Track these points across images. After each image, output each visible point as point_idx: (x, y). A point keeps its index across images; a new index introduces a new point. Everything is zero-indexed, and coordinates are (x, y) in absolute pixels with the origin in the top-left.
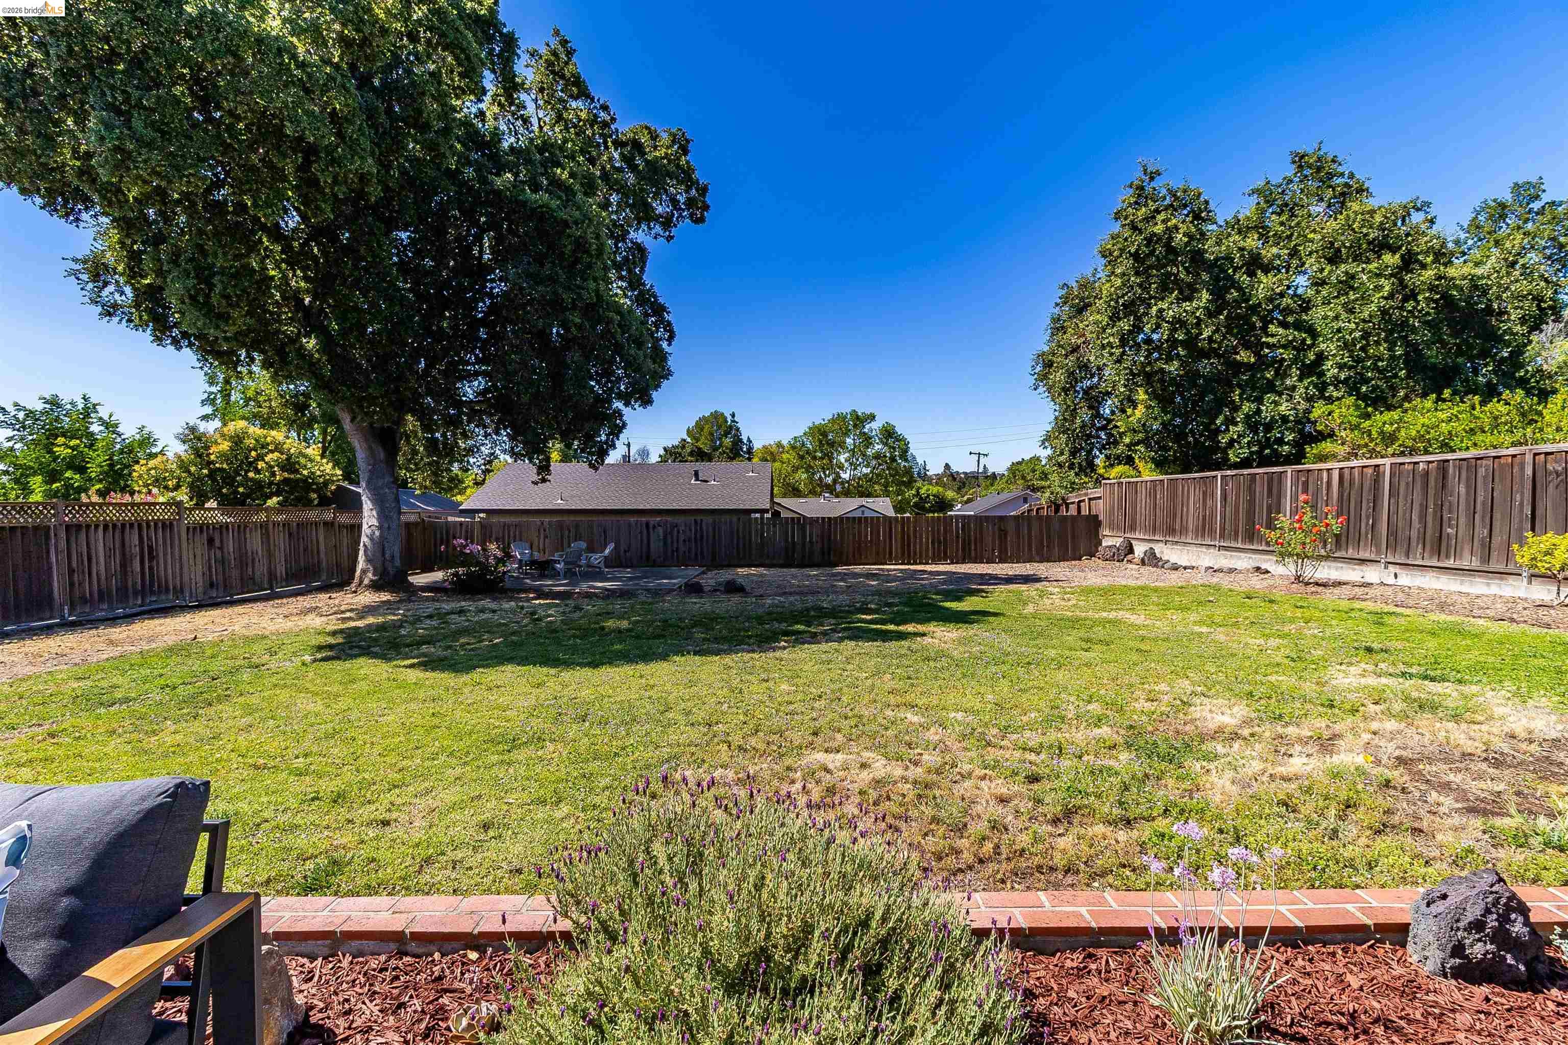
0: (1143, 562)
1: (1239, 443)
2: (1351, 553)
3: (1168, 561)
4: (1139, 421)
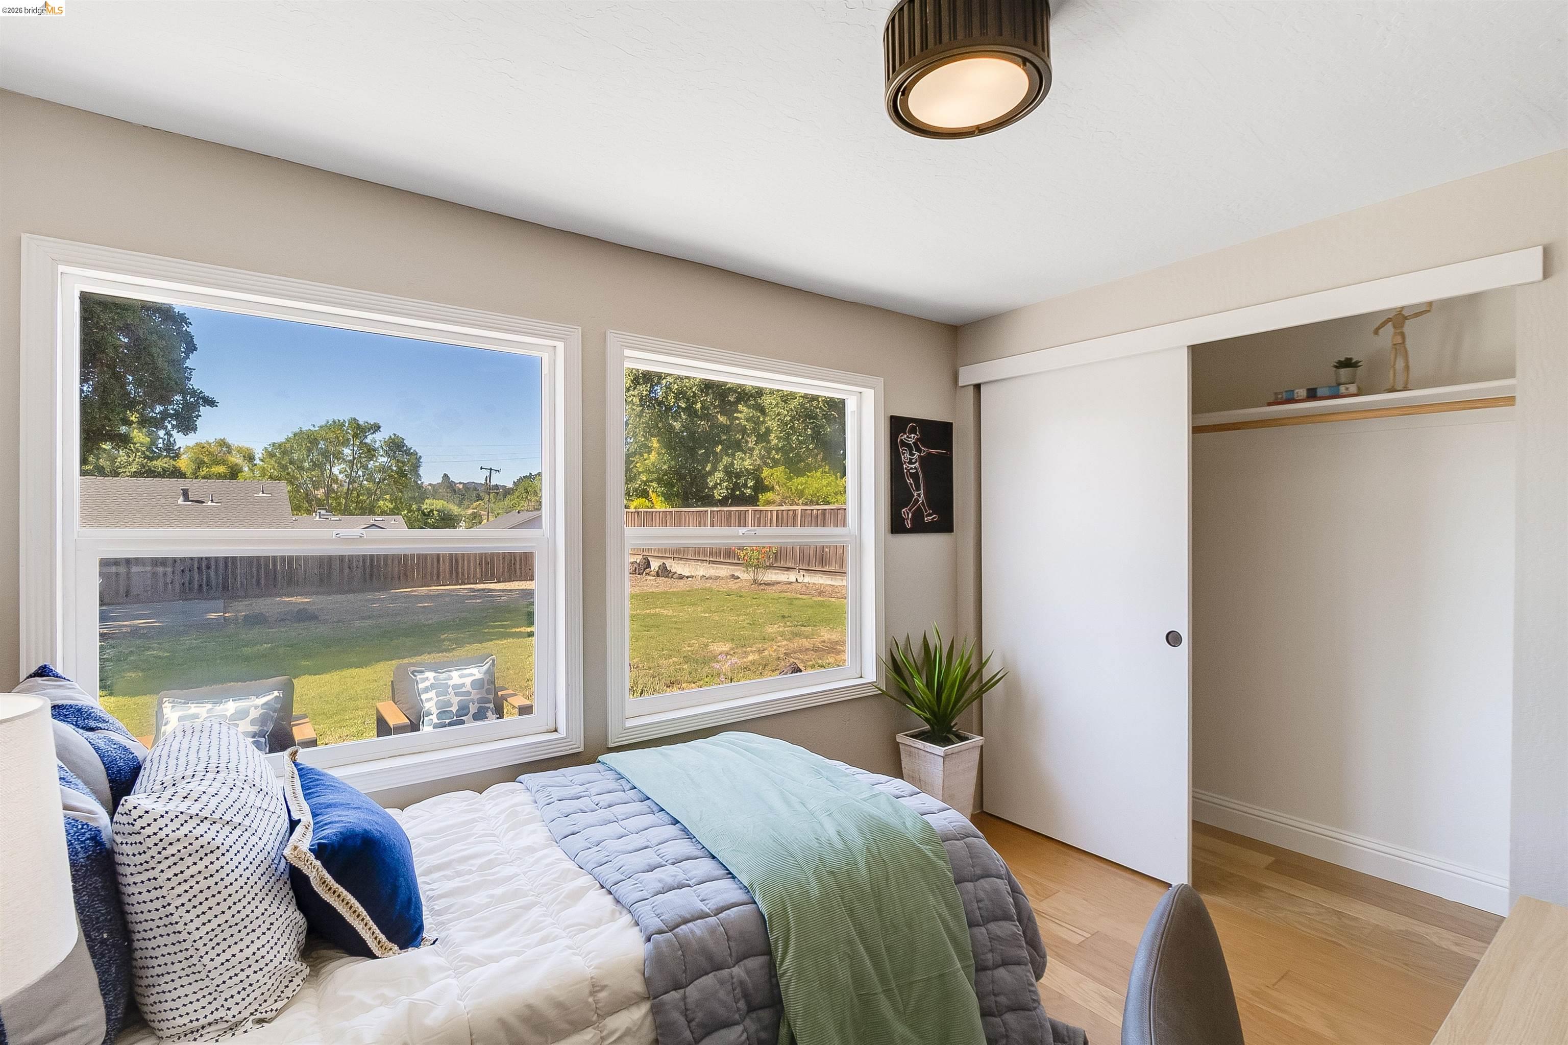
0: (658, 575)
1: (721, 485)
2: (782, 564)
3: (676, 573)
4: (653, 464)
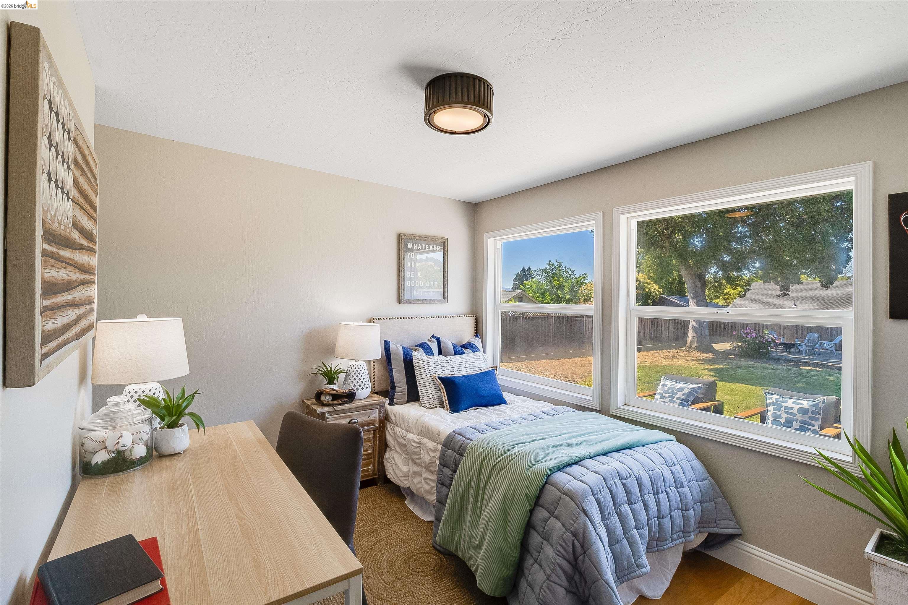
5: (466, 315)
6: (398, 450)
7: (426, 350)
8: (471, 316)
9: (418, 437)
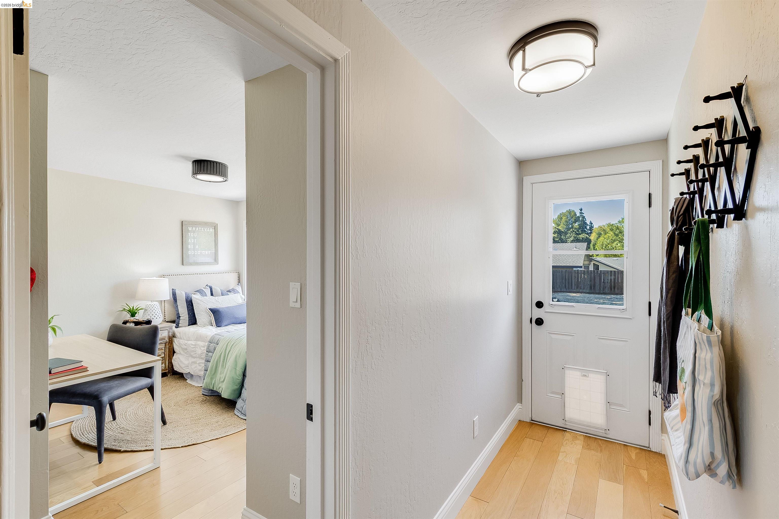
5: (233, 272)
6: (182, 352)
7: (202, 293)
8: (235, 273)
9: (194, 342)
